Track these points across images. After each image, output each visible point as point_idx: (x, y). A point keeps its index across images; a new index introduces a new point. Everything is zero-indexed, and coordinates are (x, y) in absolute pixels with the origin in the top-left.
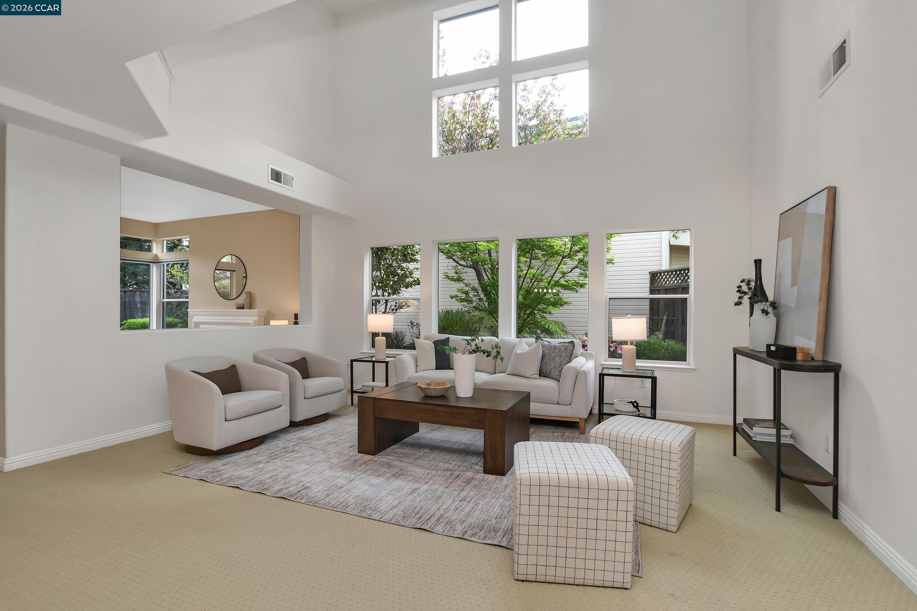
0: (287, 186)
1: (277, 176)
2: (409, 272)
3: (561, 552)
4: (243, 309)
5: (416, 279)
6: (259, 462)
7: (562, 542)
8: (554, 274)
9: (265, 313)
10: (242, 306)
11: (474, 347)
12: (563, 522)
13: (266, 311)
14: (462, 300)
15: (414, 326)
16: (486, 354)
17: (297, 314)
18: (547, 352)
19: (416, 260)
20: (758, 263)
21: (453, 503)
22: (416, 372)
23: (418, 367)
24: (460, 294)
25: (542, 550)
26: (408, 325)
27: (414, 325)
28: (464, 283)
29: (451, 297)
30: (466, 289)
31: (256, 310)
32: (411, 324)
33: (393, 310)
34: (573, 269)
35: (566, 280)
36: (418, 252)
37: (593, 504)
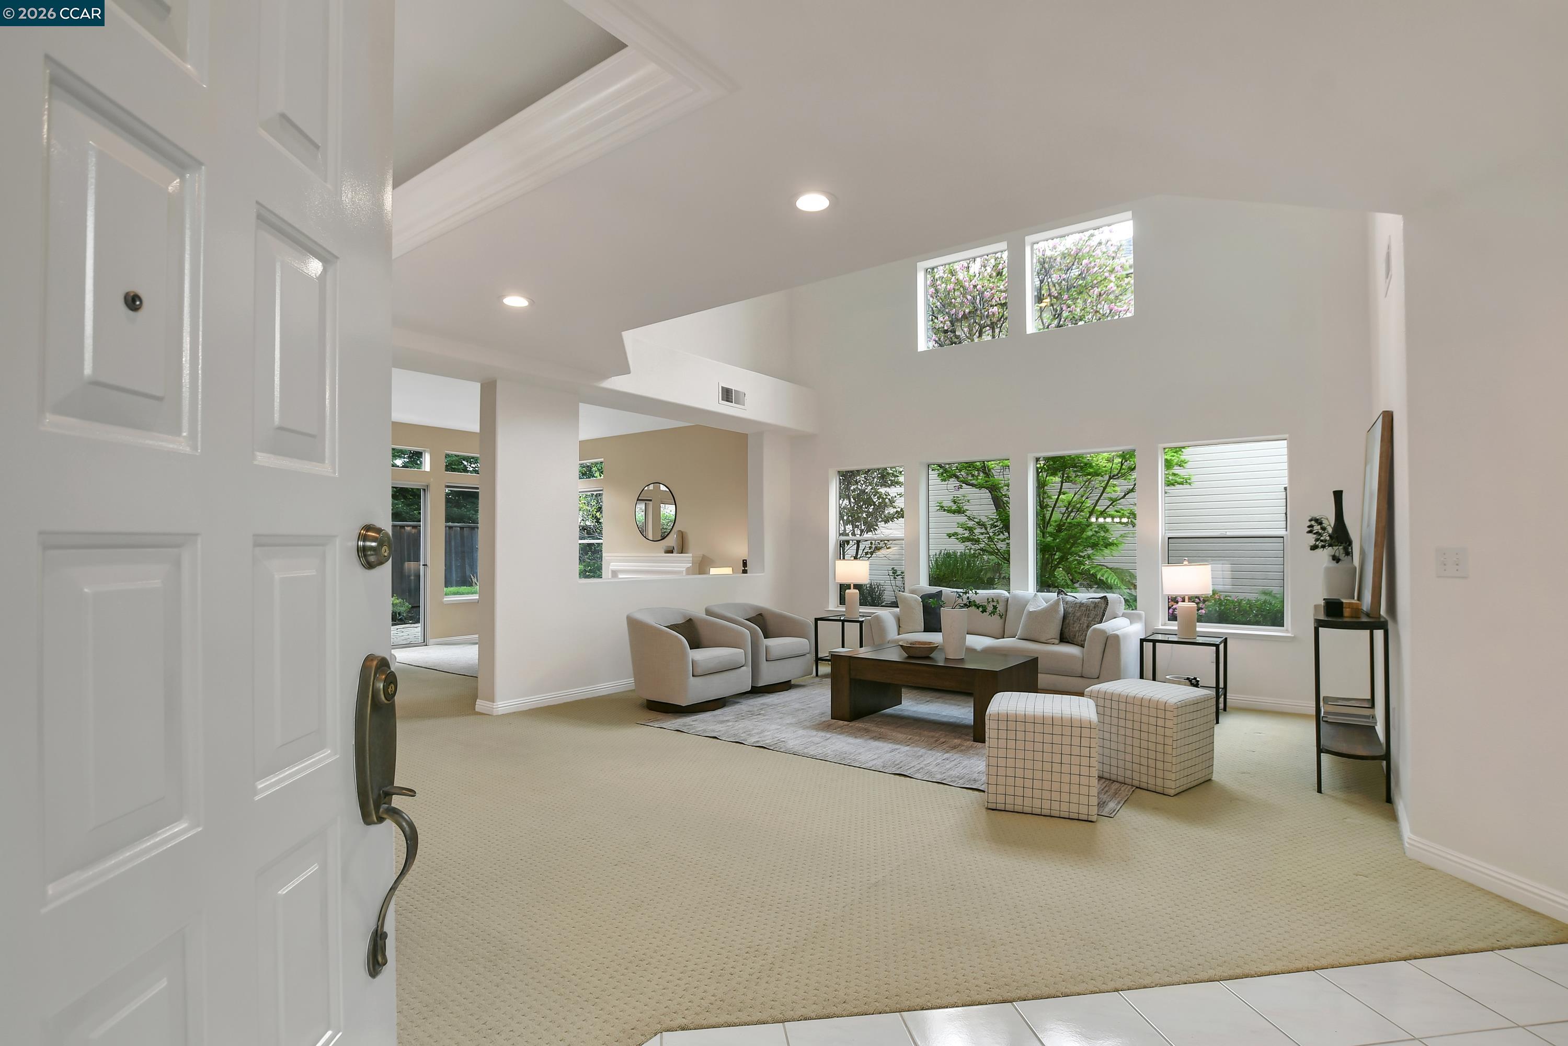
0: (739, 405)
1: (727, 395)
2: (889, 499)
3: (1028, 783)
4: (673, 553)
5: (899, 510)
6: (728, 721)
7: (1029, 774)
8: (1098, 501)
9: (701, 559)
10: (671, 549)
11: (965, 601)
12: (1029, 755)
13: (702, 556)
14: (964, 540)
15: (897, 576)
16: (981, 609)
17: (746, 560)
18: (1070, 610)
19: (898, 483)
20: (1338, 495)
21: (935, 760)
22: (899, 634)
23: (900, 628)
24: (960, 531)
25: (1010, 781)
26: (889, 575)
27: (898, 574)
28: (966, 516)
29: (947, 535)
30: (971, 524)
31: (691, 555)
32: (893, 573)
33: (867, 553)
34: (1127, 494)
35: (1116, 509)
36: (901, 472)
37: (1057, 739)
